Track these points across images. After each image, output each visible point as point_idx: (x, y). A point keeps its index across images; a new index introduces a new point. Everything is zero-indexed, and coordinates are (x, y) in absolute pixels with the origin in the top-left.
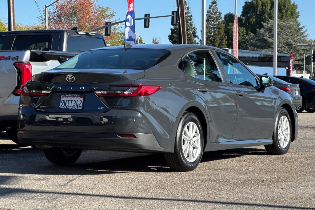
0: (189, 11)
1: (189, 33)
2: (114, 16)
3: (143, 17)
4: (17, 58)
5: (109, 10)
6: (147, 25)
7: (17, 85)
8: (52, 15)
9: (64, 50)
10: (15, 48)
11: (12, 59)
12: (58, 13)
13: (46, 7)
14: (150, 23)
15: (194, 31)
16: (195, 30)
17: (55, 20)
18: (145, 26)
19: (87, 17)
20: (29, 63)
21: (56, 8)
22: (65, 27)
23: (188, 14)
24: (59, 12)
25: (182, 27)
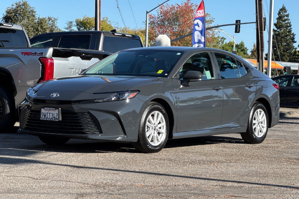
0: (289, 19)
1: (288, 38)
2: (213, 21)
3: (235, 23)
4: (42, 54)
5: (209, 16)
6: (238, 31)
7: (40, 76)
8: (156, 19)
9: (100, 49)
10: (61, 46)
11: (37, 54)
12: (161, 18)
13: (147, 13)
14: (240, 29)
15: (292, 37)
16: (293, 35)
17: (159, 24)
18: (236, 32)
19: (188, 22)
20: (52, 58)
21: (160, 14)
22: (168, 30)
23: (288, 21)
24: (163, 17)
25: (260, 32)
